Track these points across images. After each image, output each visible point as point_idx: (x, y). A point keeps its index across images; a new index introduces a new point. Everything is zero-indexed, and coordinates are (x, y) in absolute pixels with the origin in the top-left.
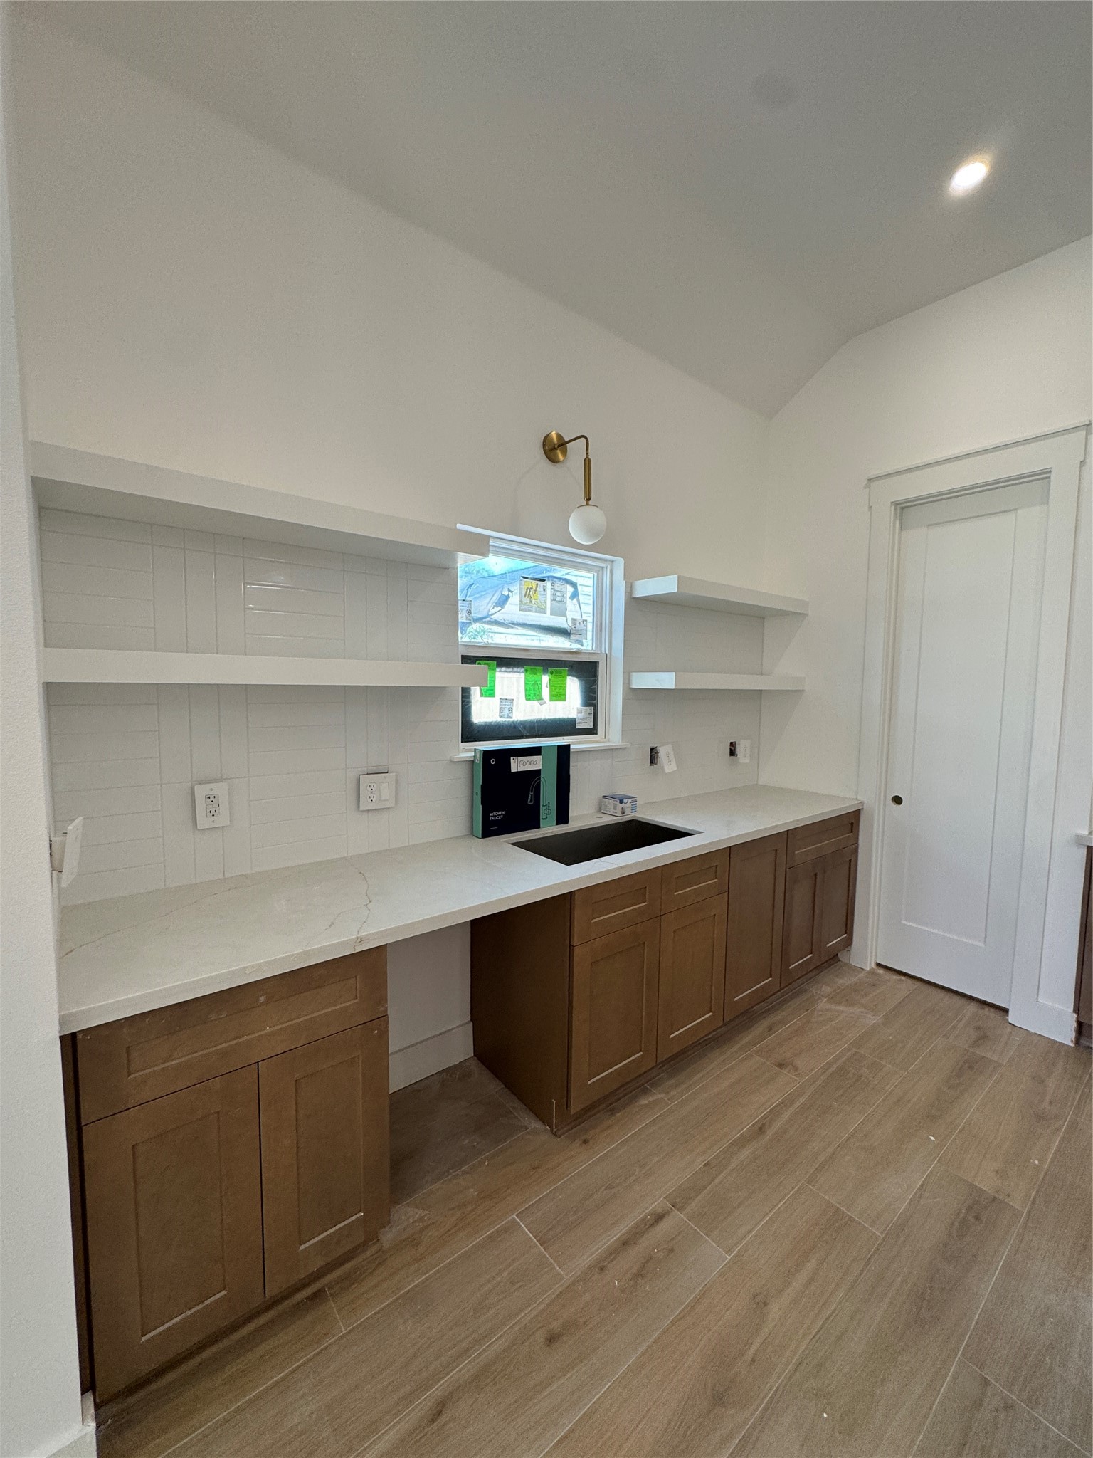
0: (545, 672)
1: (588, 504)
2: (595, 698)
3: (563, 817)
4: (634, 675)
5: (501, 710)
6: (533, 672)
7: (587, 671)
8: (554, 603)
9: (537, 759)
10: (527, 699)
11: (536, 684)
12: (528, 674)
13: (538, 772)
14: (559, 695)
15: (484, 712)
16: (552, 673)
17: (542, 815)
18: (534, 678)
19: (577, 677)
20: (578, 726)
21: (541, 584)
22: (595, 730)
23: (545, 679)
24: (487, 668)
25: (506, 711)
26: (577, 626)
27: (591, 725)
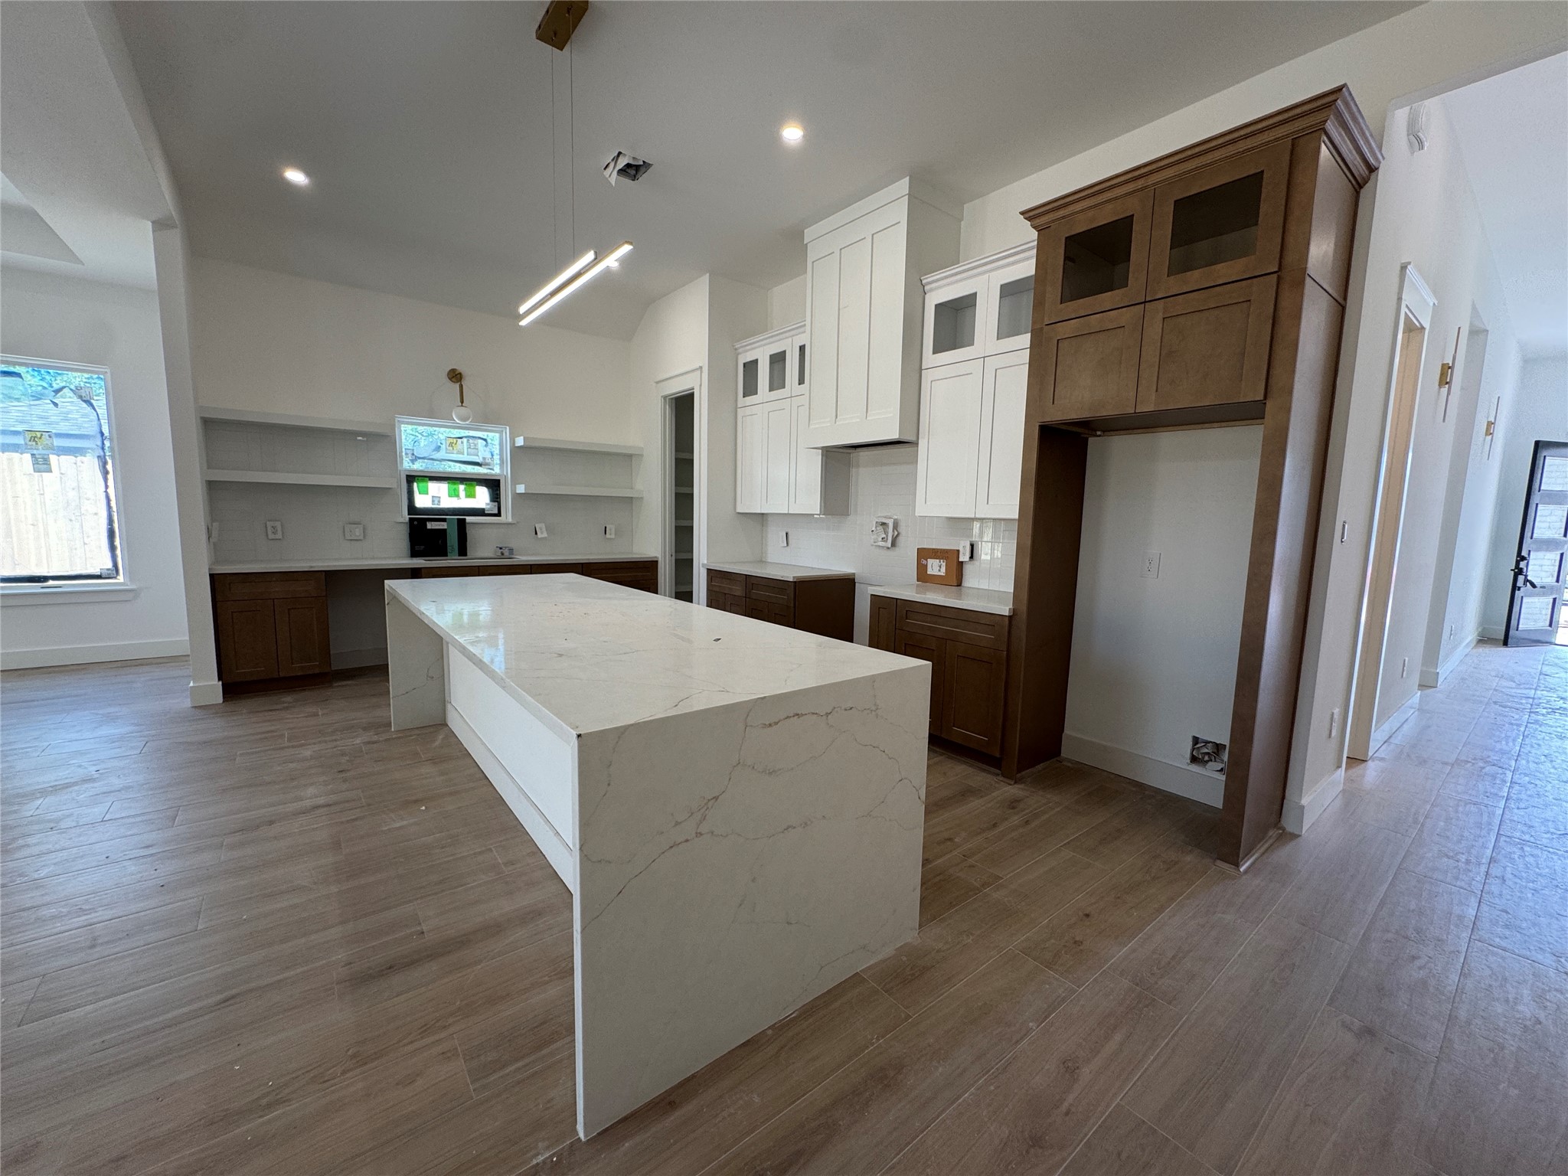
0: (462, 483)
1: (462, 406)
2: (499, 497)
3: (463, 551)
4: (518, 486)
5: (433, 501)
6: (455, 484)
7: (492, 485)
8: (469, 450)
9: (445, 523)
10: (449, 496)
11: (455, 490)
12: (450, 485)
13: (445, 530)
14: (471, 495)
15: (422, 501)
16: (466, 484)
17: (449, 550)
18: (453, 487)
19: (486, 487)
20: (486, 512)
21: (459, 440)
22: (499, 514)
23: (462, 487)
24: (423, 481)
25: (436, 502)
26: (487, 461)
27: (496, 512)
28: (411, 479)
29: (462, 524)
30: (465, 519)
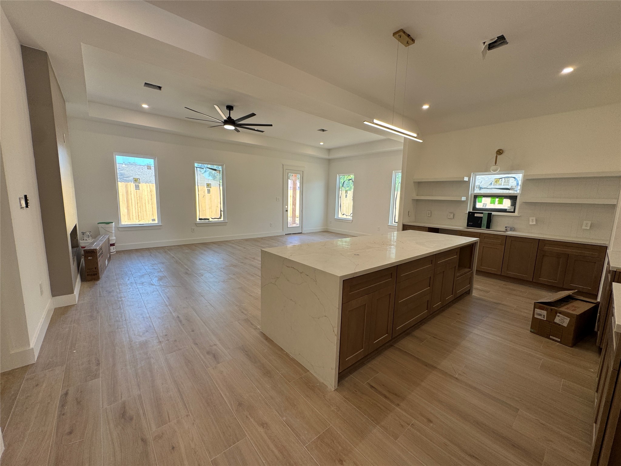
1: (496, 165)
2: (515, 204)
3: (488, 227)
5: (483, 205)
7: (513, 198)
9: (482, 215)
10: (491, 204)
11: (493, 201)
13: (482, 217)
14: (501, 203)
15: (479, 205)
16: (499, 198)
17: (482, 225)
18: (493, 199)
19: (510, 199)
20: (507, 211)
21: (501, 179)
22: (514, 212)
23: (497, 199)
24: (481, 197)
25: (484, 206)
26: (513, 187)
27: (513, 211)
28: (476, 197)
29: (490, 215)
30: (491, 213)
